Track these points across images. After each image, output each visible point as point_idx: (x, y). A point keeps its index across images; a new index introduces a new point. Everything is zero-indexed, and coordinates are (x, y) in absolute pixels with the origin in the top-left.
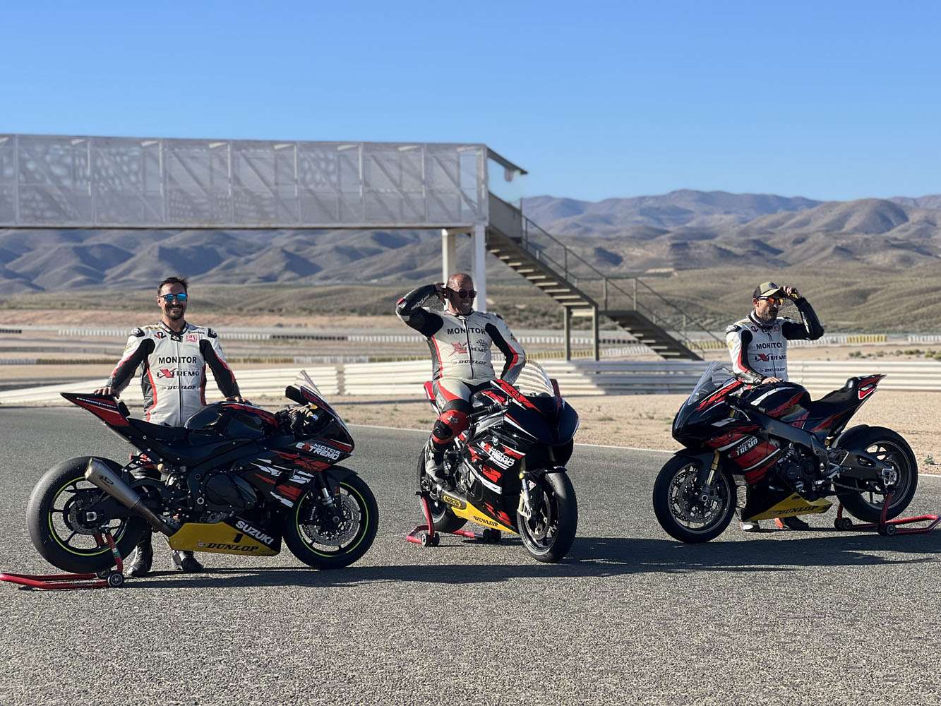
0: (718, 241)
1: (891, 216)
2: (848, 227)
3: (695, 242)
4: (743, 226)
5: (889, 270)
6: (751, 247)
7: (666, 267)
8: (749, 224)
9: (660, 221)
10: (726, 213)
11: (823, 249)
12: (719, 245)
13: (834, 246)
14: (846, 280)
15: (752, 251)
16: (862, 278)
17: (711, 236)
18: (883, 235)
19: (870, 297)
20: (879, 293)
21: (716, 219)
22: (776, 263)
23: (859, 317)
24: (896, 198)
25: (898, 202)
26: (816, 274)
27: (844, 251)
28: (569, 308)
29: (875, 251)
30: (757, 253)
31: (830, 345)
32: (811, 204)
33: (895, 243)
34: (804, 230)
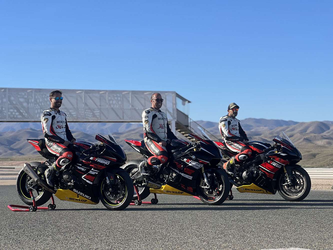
0: (262, 136)
1: (323, 127)
2: (308, 131)
3: (254, 136)
4: (271, 131)
5: (323, 147)
10: (265, 126)
11: (299, 139)
13: (303, 138)
14: (308, 150)
16: (313, 149)
17: (260, 134)
18: (321, 134)
19: (317, 156)
20: (320, 155)
21: (261, 129)
23: (313, 163)
24: (325, 121)
27: (308, 140)
29: (318, 140)
33: (325, 137)
34: (292, 133)
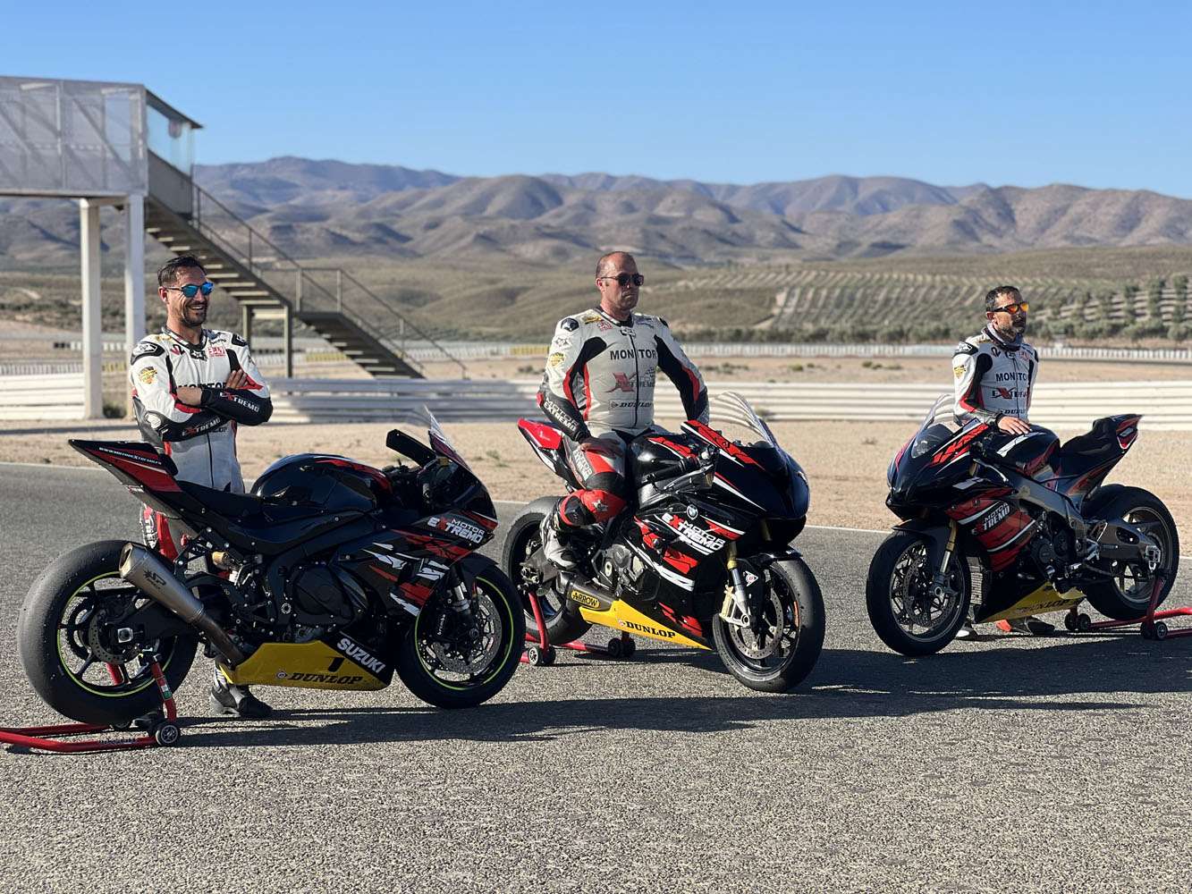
0: (331, 224)
1: (543, 198)
2: (491, 210)
3: (302, 224)
4: (364, 205)
5: (541, 265)
6: (372, 233)
7: (265, 255)
8: (369, 203)
9: (257, 197)
10: (343, 188)
11: (461, 237)
12: (332, 229)
13: (474, 233)
14: (491, 276)
15: (373, 238)
16: (509, 273)
17: (320, 217)
18: (533, 221)
19: (519, 298)
20: (531, 292)
21: (329, 197)
22: (402, 252)
23: (505, 323)
24: (549, 176)
25: (550, 181)
26: (454, 268)
27: (486, 239)
28: (250, 308)
29: (523, 241)
30: (379, 241)
31: (489, 357)
32: (447, 179)
33: (548, 231)
34: (438, 213)
